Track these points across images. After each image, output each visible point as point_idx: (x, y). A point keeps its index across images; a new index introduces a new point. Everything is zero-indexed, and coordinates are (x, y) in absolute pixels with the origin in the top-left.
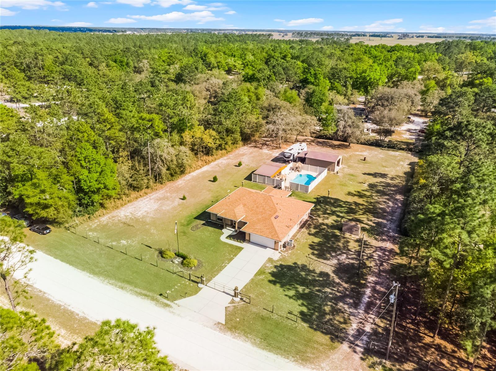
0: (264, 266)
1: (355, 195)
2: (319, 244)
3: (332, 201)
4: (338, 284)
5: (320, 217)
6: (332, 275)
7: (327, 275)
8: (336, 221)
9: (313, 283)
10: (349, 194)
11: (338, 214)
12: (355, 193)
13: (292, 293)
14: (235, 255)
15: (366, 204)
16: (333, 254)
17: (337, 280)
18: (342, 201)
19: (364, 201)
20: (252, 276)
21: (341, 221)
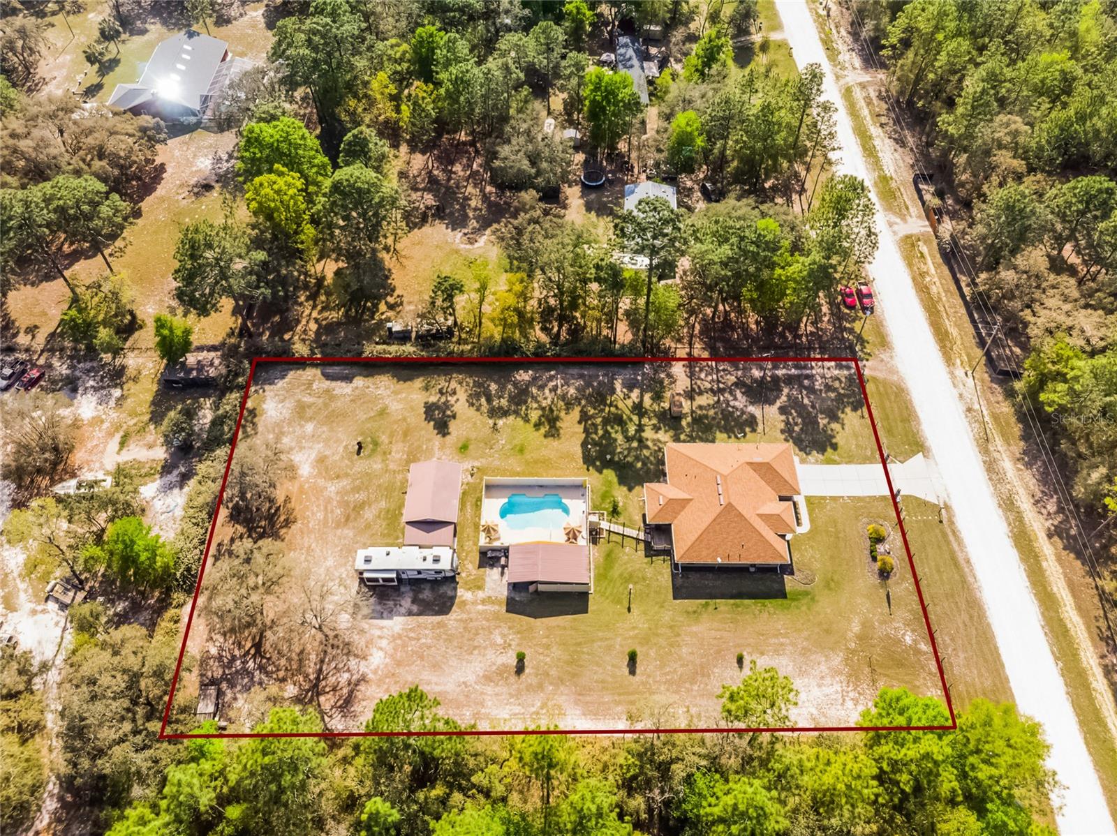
0: (817, 462)
1: (554, 427)
6: (778, 404)
8: (657, 429)
10: (552, 435)
11: (632, 433)
12: (544, 430)
13: (836, 426)
14: (824, 498)
18: (587, 438)
20: (843, 467)
21: (654, 425)
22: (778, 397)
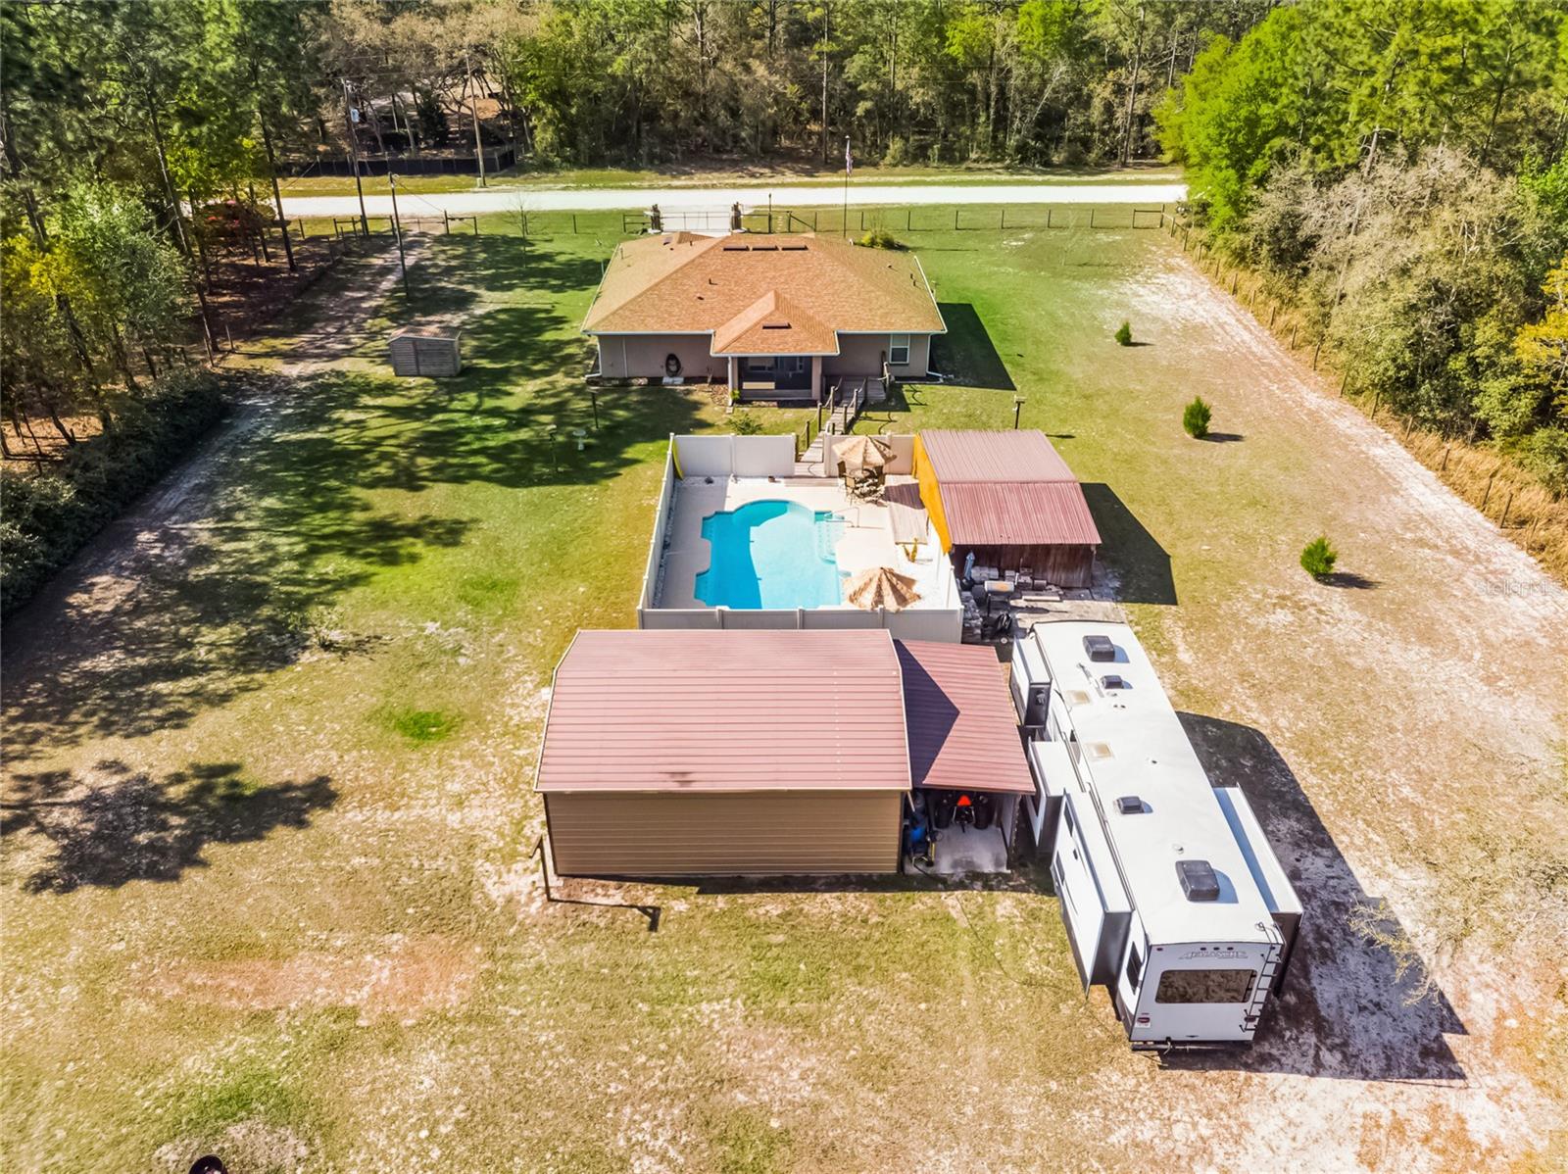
1: (415, 531)
2: (540, 330)
3: (540, 469)
4: (461, 283)
5: (571, 388)
7: (490, 289)
8: (497, 394)
9: (524, 276)
10: (450, 534)
11: (497, 422)
12: (419, 547)
15: (358, 492)
16: (487, 322)
17: (465, 287)
18: (487, 479)
19: (366, 508)
21: (480, 396)
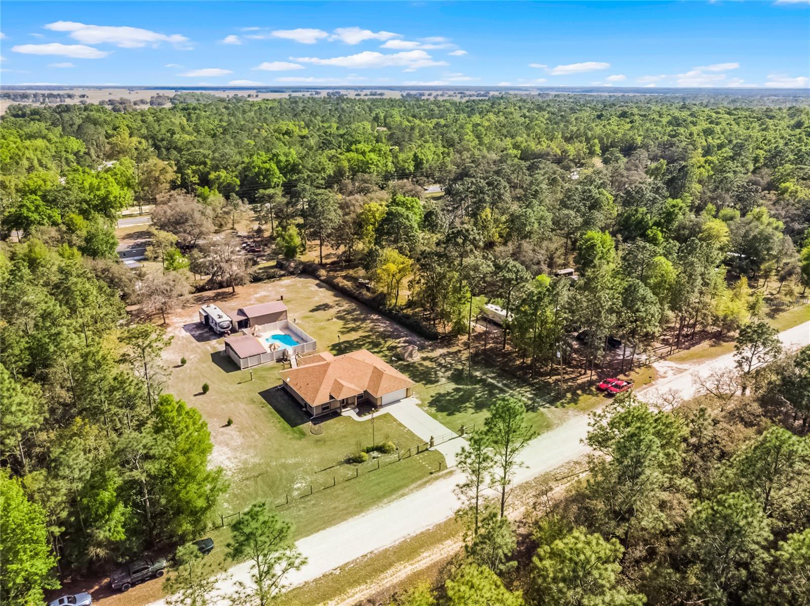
0: (425, 411)
3: (346, 345)
6: (461, 387)
13: (471, 410)
14: (395, 420)
16: (433, 376)
18: (353, 341)
22: (467, 385)
